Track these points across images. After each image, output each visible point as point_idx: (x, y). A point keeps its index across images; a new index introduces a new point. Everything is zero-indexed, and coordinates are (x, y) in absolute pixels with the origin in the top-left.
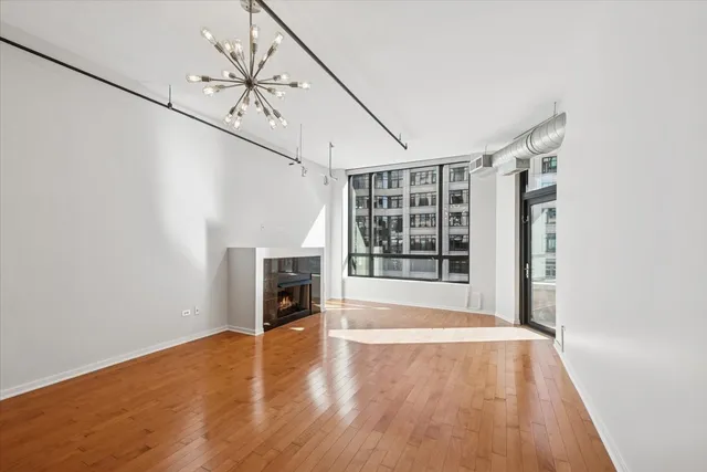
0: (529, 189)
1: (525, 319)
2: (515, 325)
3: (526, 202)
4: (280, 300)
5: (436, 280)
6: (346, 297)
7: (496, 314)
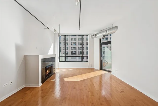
0: (102, 42)
1: (101, 68)
2: (99, 70)
3: (101, 44)
4: (46, 71)
5: (81, 61)
6: (59, 67)
7: (94, 68)
